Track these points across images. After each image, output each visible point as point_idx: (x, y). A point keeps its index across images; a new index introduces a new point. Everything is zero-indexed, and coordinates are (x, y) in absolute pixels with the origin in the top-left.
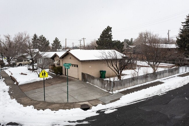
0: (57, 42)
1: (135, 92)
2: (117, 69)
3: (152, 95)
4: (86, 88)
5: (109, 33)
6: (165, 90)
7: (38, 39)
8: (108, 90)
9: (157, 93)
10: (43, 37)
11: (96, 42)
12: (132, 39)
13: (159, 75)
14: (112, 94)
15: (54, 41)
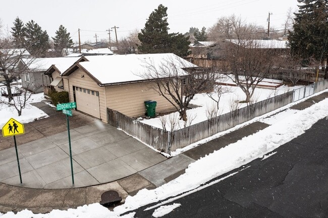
0: (62, 34)
1: (215, 151)
2: (178, 99)
3: (250, 159)
4: (115, 142)
5: (163, 19)
6: (273, 146)
7: (25, 29)
8: (162, 148)
9: (258, 154)
10: (35, 24)
11: (139, 36)
12: (204, 29)
13: (259, 108)
14: (170, 158)
15: (58, 33)
